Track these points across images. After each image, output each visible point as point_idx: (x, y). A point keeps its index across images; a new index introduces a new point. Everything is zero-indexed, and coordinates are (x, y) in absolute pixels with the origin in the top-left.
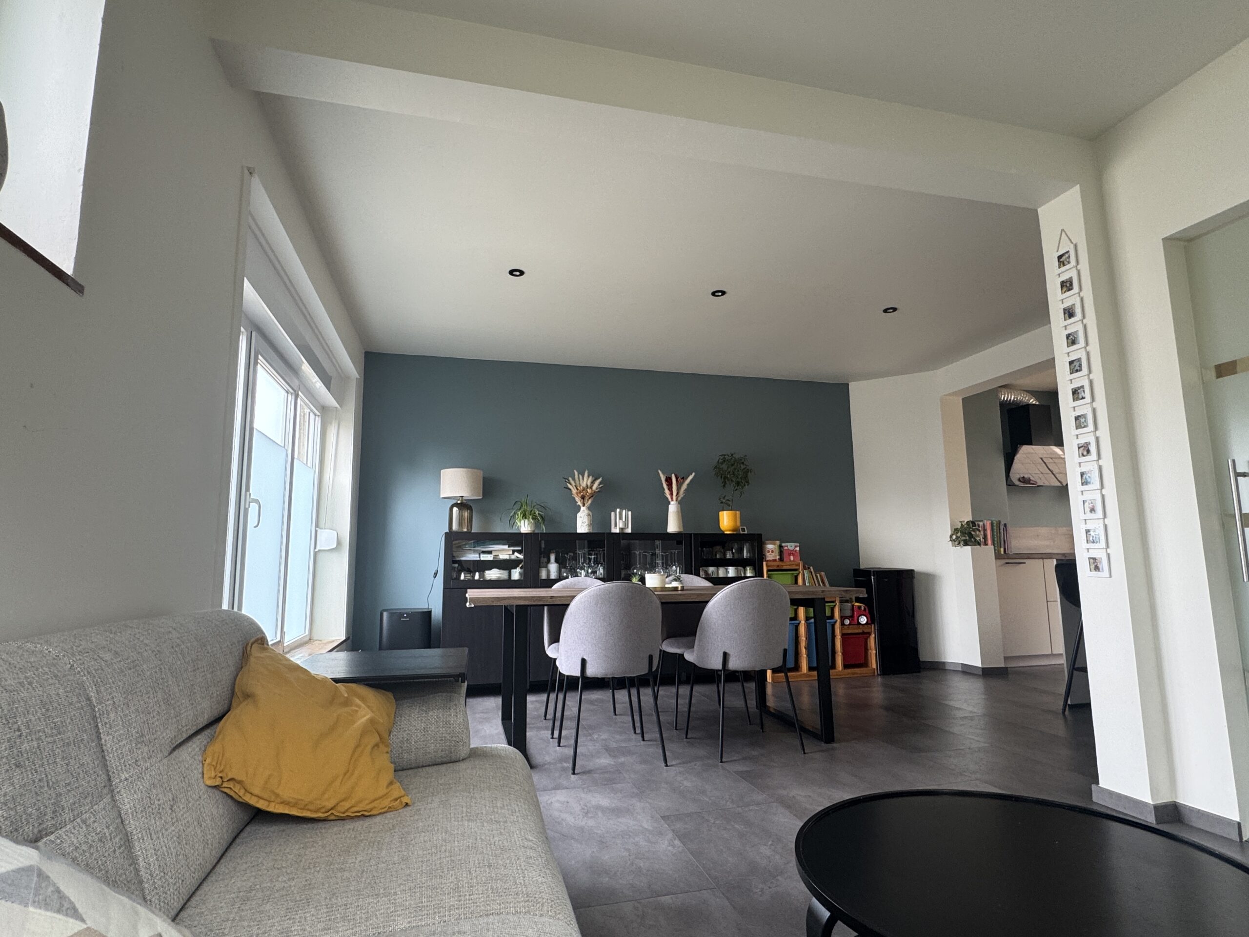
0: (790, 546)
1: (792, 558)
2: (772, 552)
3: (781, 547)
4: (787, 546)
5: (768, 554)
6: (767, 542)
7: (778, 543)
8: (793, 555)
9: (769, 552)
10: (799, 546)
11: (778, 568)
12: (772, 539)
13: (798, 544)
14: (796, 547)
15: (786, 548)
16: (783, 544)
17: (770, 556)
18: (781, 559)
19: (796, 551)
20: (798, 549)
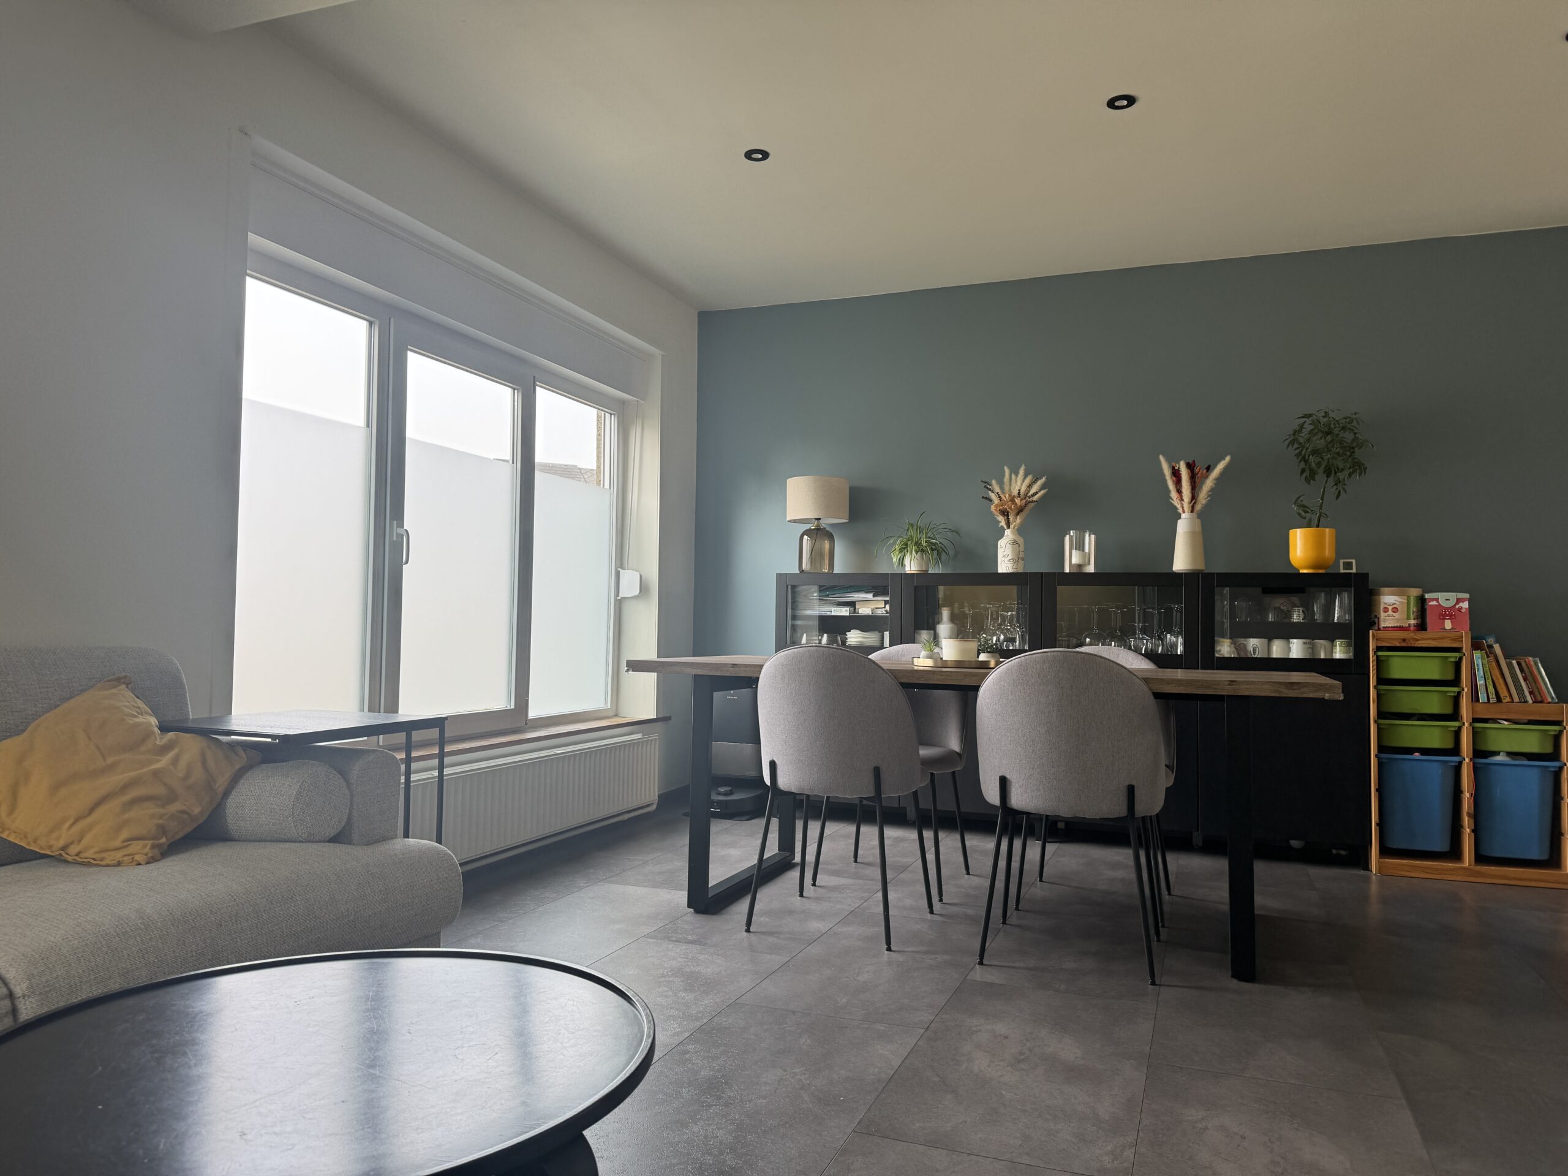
0: (1444, 599)
1: (1448, 624)
2: (1395, 610)
3: (1422, 601)
4: (1437, 600)
5: (1383, 615)
6: (1386, 590)
7: (1415, 592)
8: (1452, 617)
9: (1386, 610)
10: (1470, 600)
11: (1404, 644)
12: (1398, 584)
13: (1467, 596)
14: (1459, 601)
15: (1434, 603)
16: (1427, 596)
17: (1387, 620)
18: (1422, 626)
19: (1460, 609)
20: (1465, 605)
